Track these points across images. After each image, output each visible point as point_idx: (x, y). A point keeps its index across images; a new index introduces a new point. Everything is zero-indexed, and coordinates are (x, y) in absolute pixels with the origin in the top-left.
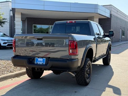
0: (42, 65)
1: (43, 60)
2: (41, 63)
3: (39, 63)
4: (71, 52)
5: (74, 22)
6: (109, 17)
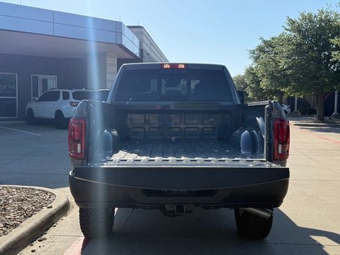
4: (280, 151)
5: (183, 67)
6: (138, 55)
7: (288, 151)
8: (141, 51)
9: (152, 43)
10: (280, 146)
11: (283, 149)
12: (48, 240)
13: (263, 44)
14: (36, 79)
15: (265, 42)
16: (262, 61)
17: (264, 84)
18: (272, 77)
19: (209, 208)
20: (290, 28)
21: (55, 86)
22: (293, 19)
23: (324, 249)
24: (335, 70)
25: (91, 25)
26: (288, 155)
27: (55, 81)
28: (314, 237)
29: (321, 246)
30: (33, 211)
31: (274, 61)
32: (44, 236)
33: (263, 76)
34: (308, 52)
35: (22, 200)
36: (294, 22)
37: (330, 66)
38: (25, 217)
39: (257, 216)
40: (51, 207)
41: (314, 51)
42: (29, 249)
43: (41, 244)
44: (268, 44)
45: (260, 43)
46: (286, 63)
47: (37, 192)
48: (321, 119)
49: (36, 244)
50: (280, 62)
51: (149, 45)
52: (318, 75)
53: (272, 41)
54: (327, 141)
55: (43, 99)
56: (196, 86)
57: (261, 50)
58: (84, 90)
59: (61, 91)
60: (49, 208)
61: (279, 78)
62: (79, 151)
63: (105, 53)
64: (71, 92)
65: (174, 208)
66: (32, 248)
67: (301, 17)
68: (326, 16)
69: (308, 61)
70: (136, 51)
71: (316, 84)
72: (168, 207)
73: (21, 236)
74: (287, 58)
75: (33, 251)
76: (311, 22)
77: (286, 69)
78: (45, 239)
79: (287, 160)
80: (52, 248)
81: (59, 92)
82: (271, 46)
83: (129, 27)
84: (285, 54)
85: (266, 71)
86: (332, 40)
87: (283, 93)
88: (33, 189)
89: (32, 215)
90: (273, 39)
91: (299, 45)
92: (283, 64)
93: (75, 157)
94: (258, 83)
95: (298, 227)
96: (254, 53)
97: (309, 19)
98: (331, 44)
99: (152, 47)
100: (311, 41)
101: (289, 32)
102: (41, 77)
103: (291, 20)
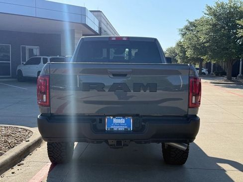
0: (126, 132)
1: (127, 122)
2: (121, 128)
3: (115, 129)
4: (194, 101)
5: (125, 39)
6: (98, 32)
7: (200, 101)
8: (100, 29)
9: (108, 23)
10: (194, 97)
11: (196, 99)
12: (24, 165)
13: (189, 25)
14: (24, 49)
15: (191, 23)
16: (187, 36)
17: (189, 53)
18: (195, 48)
19: (140, 143)
20: (208, 13)
21: (38, 54)
22: (210, 6)
23: (226, 173)
24: (240, 43)
25: (65, 9)
26: (200, 104)
27: (38, 50)
28: (219, 164)
29: (224, 171)
30: (15, 143)
31: (196, 36)
32: (22, 162)
33: (188, 47)
34: (220, 30)
35: (8, 136)
36: (211, 9)
37: (237, 41)
38: (9, 148)
39: (177, 149)
40: (29, 141)
41: (225, 29)
42: (10, 171)
43: (19, 167)
44: (193, 24)
45: (187, 24)
46: (205, 38)
47: (20, 130)
48: (229, 79)
49: (16, 168)
50: (200, 38)
51: (106, 25)
52: (228, 47)
53: (195, 22)
54: (233, 95)
55: (29, 63)
56: (136, 53)
57: (187, 28)
58: (58, 56)
59: (42, 57)
60: (27, 141)
61: (200, 49)
62: (45, 100)
63: (74, 30)
64: (49, 58)
65: (115, 143)
66: (13, 171)
67: (216, 5)
68: (234, 4)
69: (221, 37)
70: (96, 29)
71: (226, 53)
72: (110, 142)
73: (5, 162)
74: (206, 34)
75: (13, 173)
76: (223, 8)
77: (205, 43)
78: (22, 164)
79: (199, 108)
80: (27, 171)
81: (41, 58)
82: (194, 26)
83: (91, 11)
84: (204, 32)
85: (191, 44)
86: (238, 22)
87: (203, 60)
88: (17, 128)
89: (14, 146)
90: (196, 20)
91: (215, 25)
92: (202, 39)
93: (42, 105)
94: (184, 52)
95: (208, 157)
96: (182, 31)
97: (222, 6)
98: (238, 24)
99: (108, 27)
100: (223, 22)
101: (207, 16)
102: (28, 47)
103: (209, 7)
